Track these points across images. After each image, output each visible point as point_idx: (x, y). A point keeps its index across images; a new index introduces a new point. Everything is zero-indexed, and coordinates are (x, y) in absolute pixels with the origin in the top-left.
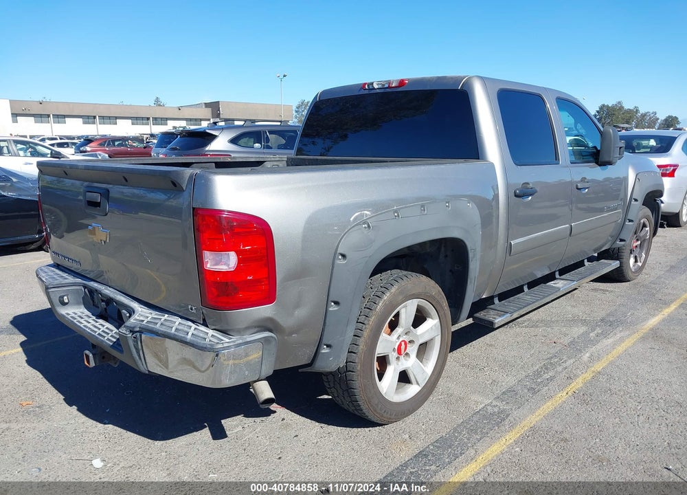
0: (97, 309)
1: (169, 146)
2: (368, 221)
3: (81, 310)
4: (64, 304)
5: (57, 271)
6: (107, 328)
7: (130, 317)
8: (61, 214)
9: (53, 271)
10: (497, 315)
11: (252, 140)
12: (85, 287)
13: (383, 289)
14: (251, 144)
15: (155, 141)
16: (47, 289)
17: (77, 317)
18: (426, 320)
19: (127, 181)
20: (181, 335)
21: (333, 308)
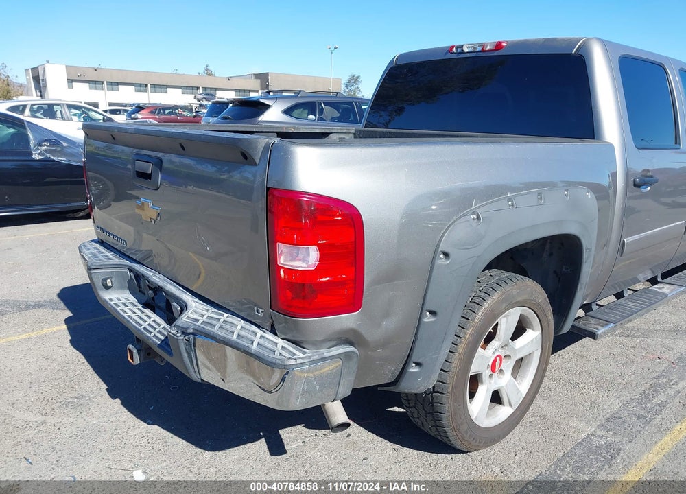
0: (143, 296)
1: (222, 115)
2: (478, 211)
3: (126, 296)
4: (107, 288)
5: (101, 249)
6: (154, 321)
7: (182, 312)
8: (110, 184)
9: (97, 249)
10: (599, 324)
11: (306, 111)
12: (131, 270)
13: (483, 295)
14: (305, 115)
15: (205, 111)
16: (89, 269)
17: (121, 305)
18: (525, 331)
19: (184, 149)
20: (243, 343)
21: (428, 319)
